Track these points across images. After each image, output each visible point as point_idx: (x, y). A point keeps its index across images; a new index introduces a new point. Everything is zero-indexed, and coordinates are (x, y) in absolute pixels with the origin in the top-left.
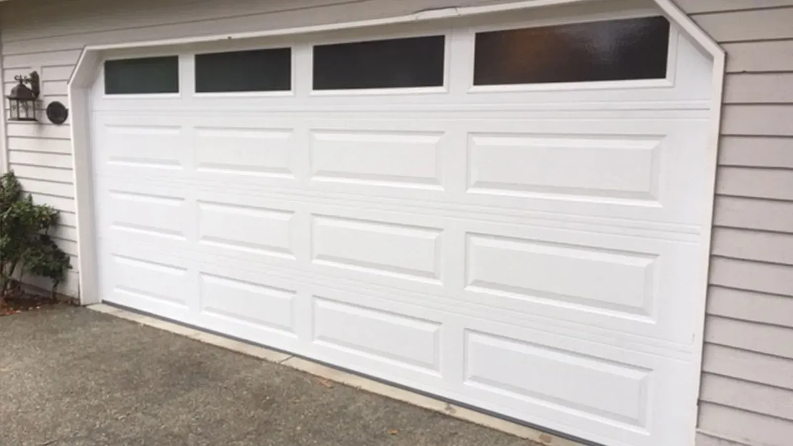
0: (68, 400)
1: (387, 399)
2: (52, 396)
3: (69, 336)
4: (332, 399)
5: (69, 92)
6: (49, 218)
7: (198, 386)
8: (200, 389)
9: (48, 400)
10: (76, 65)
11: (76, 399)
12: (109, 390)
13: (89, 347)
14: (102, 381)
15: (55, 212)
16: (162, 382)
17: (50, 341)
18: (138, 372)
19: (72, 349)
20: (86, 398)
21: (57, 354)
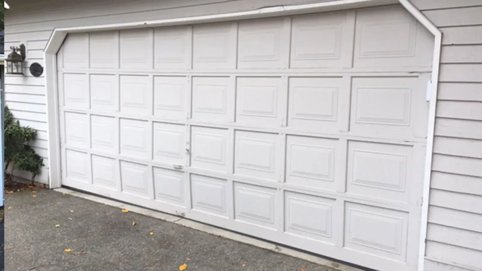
0: (44, 243)
1: (240, 243)
2: (34, 241)
3: (44, 206)
4: (206, 243)
5: (44, 57)
6: (30, 135)
7: (124, 235)
8: (125, 237)
9: (31, 243)
10: (49, 40)
11: (49, 243)
12: (69, 238)
13: (56, 213)
14: (64, 233)
15: (35, 131)
16: (102, 233)
17: (31, 209)
18: (87, 228)
19: (45, 214)
20: (55, 242)
21: (36, 217)
